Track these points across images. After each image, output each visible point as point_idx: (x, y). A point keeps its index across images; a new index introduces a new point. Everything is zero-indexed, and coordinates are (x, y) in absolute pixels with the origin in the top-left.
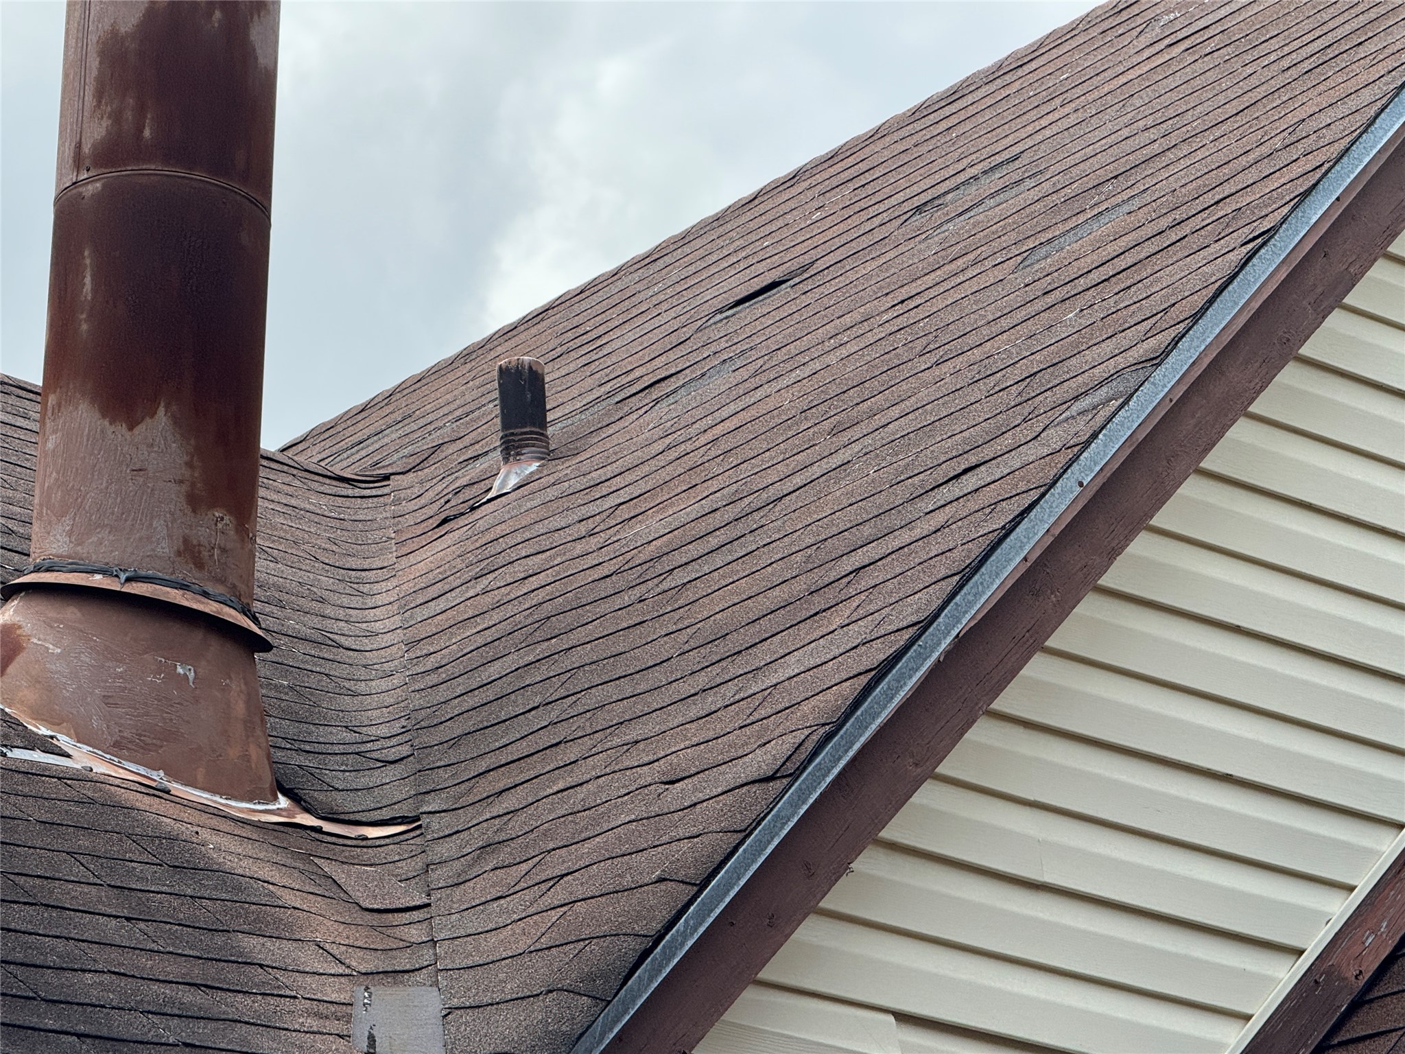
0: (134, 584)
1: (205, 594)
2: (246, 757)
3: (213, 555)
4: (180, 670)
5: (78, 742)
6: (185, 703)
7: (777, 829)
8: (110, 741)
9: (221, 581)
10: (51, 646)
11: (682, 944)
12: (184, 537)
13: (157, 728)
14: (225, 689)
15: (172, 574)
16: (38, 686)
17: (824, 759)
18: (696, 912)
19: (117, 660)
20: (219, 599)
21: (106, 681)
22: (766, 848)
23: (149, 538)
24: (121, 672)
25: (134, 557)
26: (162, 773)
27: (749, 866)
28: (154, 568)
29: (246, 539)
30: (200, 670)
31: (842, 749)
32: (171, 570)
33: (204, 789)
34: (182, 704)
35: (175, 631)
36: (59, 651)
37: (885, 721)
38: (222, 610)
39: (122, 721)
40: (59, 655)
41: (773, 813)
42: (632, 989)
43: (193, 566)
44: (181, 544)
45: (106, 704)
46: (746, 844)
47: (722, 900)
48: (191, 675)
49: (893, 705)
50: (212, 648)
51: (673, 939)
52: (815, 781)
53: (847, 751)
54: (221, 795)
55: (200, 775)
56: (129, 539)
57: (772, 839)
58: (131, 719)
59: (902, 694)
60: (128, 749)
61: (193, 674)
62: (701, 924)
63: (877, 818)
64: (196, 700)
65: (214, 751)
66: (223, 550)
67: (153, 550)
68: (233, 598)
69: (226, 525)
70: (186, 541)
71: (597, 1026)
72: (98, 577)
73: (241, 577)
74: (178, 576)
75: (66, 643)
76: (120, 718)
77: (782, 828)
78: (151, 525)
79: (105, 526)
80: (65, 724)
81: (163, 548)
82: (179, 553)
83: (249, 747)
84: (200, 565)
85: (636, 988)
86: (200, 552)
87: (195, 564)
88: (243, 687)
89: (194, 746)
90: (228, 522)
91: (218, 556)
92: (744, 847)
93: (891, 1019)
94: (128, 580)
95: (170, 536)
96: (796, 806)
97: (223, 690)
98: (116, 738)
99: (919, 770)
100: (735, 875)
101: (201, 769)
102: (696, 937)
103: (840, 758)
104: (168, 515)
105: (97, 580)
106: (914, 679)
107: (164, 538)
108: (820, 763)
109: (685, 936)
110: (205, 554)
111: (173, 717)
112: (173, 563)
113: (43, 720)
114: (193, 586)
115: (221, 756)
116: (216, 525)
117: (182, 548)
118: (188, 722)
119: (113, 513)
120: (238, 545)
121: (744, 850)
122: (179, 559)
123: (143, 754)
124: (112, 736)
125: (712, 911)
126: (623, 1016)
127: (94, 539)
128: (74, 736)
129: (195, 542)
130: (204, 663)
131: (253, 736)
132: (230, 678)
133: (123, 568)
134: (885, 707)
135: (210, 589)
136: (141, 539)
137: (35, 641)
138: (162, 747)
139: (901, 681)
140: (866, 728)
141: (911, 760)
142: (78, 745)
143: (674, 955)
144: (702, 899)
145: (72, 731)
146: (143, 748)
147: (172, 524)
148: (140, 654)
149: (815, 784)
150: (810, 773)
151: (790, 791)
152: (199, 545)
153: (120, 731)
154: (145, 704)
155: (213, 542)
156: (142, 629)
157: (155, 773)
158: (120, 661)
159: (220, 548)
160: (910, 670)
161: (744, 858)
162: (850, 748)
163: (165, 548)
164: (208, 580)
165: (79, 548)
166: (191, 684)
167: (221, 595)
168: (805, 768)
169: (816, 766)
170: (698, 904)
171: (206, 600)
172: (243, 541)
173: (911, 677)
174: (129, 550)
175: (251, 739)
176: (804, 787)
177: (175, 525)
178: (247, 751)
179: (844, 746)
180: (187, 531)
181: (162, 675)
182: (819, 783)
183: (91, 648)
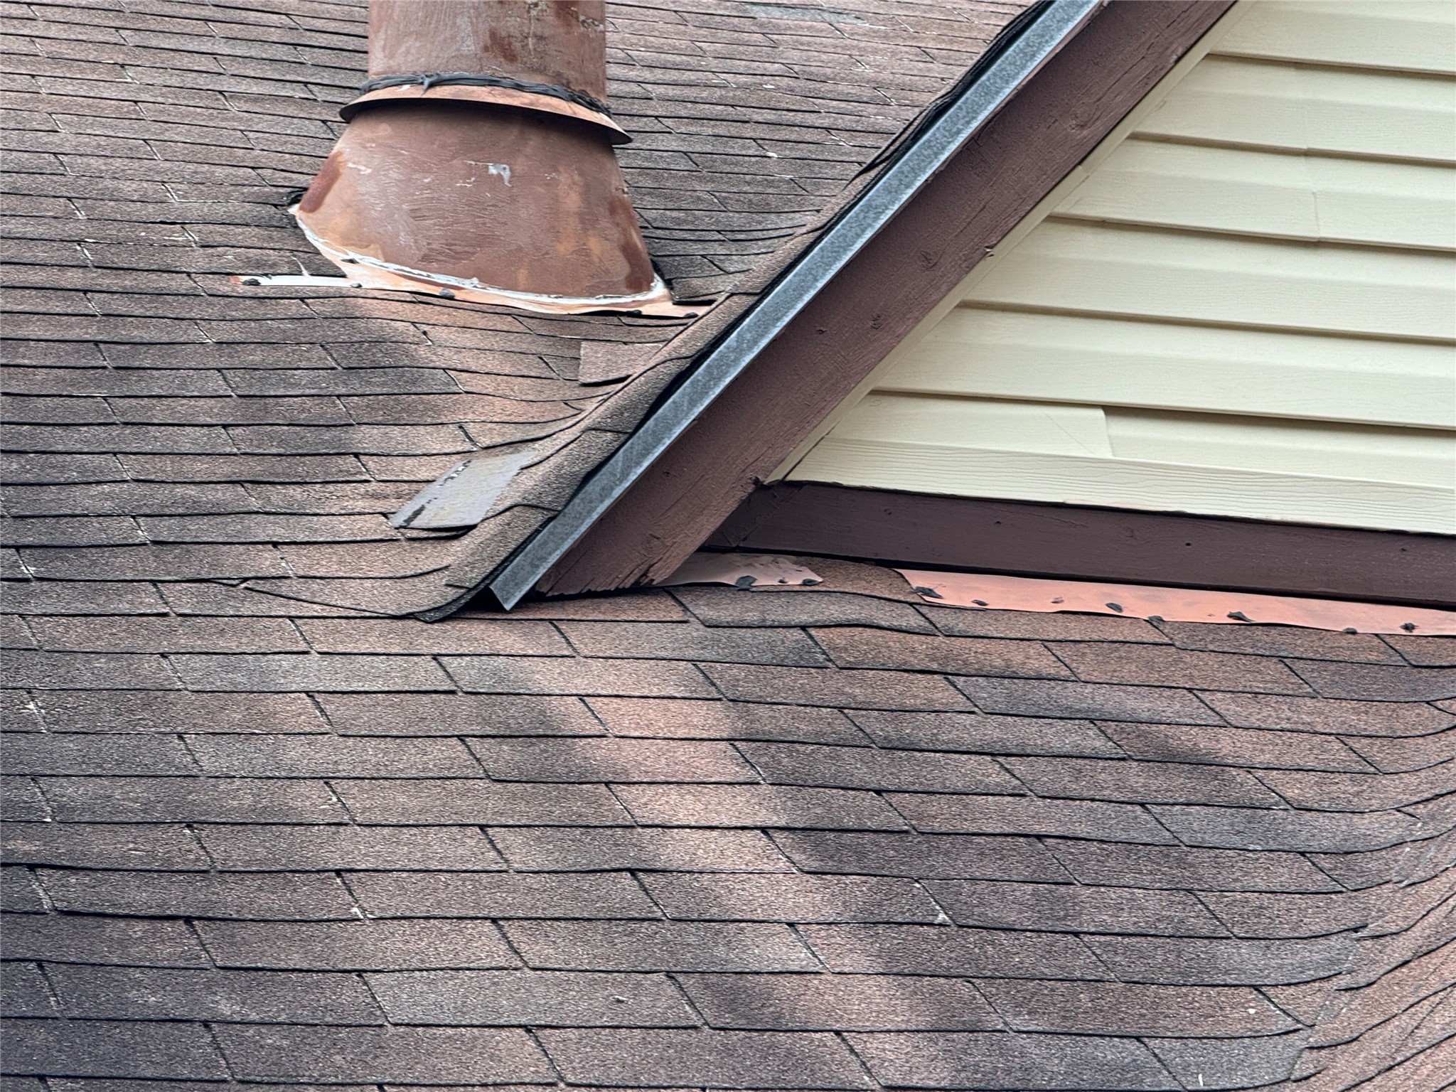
0: (438, 89)
1: (519, 87)
2: (584, 252)
3: (527, 45)
4: (493, 170)
5: (386, 261)
6: (500, 204)
7: (869, 221)
8: (419, 254)
9: (540, 70)
10: (363, 168)
11: (736, 360)
12: (490, 31)
13: (469, 234)
14: (554, 182)
15: (479, 71)
16: (349, 210)
17: (934, 134)
18: (755, 324)
19: (424, 171)
20: (538, 89)
21: (414, 194)
22: (854, 243)
23: (453, 38)
24: (429, 183)
25: (439, 61)
26: (475, 280)
27: (830, 265)
28: (460, 69)
29: (574, 22)
30: (517, 167)
31: (962, 121)
32: (478, 67)
33: (525, 291)
34: (496, 206)
35: (485, 132)
36: (369, 171)
37: (1024, 83)
38: (538, 100)
39: (430, 233)
40: (370, 176)
41: (861, 203)
42: (665, 417)
43: (502, 60)
44: (487, 38)
45: (414, 218)
46: (823, 242)
47: (792, 307)
48: (506, 174)
49: (1035, 63)
50: (531, 143)
51: (722, 356)
52: (923, 161)
53: (968, 123)
54: (549, 294)
55: (522, 275)
56: (433, 43)
57: (863, 231)
58: (439, 230)
59: (1048, 49)
60: (438, 261)
61: (508, 172)
62: (762, 336)
63: (1025, 192)
64: (513, 199)
65: (538, 249)
66: (540, 38)
67: (458, 50)
68: (557, 87)
69: (542, 11)
70: (493, 35)
71: (617, 461)
72: (406, 87)
73: (569, 63)
74: (487, 73)
75: (376, 162)
76: (428, 230)
77: (876, 219)
78: (454, 23)
79: (411, 33)
80: (372, 246)
81: (468, 46)
82: (486, 49)
83: (588, 240)
84: (510, 57)
85: (670, 415)
86: (510, 44)
87: (505, 57)
88: (576, 178)
89: (513, 247)
90: (545, 8)
91: (533, 45)
92: (821, 245)
93: (1101, 413)
94: (432, 85)
95: (476, 33)
96: (896, 192)
97: (547, 184)
98: (425, 251)
99: (1085, 132)
100: (810, 277)
101: (522, 271)
102: (756, 351)
103: (959, 132)
104: (472, 11)
105: (406, 92)
106: (1066, 31)
107: (469, 36)
108: (929, 141)
109: (739, 351)
110: (517, 45)
111: (487, 221)
112: (480, 59)
113: (352, 245)
114: (504, 80)
115: (547, 254)
116: (529, 12)
117: (489, 42)
118: (505, 224)
119: (417, 19)
120: (561, 30)
121: (821, 248)
122: (486, 54)
123: (454, 264)
124: (418, 249)
125: (778, 320)
126: (655, 447)
127: (403, 49)
128: (381, 257)
129: (504, 34)
130: (521, 159)
131: (594, 228)
132: (556, 171)
133: (428, 74)
134: (1023, 67)
135: (524, 80)
136: (445, 40)
137: (351, 165)
138: (474, 253)
139: (1044, 37)
140: (997, 93)
141: (1074, 122)
142: (385, 264)
143: (725, 374)
144: (762, 310)
145: (380, 252)
146: (453, 257)
147: (477, 19)
148: (448, 161)
149: (923, 164)
150: (914, 153)
151: (887, 176)
152: (509, 36)
153: (429, 244)
154: (455, 211)
155: (526, 31)
156: (448, 135)
157: (467, 281)
158: (428, 171)
159: (535, 36)
160: (1058, 21)
161: (822, 257)
162: (974, 118)
163: (470, 46)
164: (523, 71)
165: (391, 62)
166: (507, 183)
167: (538, 85)
168: (908, 148)
169: (924, 143)
170: (757, 315)
171: (520, 93)
172: (569, 25)
173: (1060, 29)
174: (434, 54)
175: (591, 232)
176: (906, 169)
177: (480, 20)
178: (584, 244)
179: (964, 117)
180: (493, 24)
181: (473, 179)
182: (931, 162)
183: (399, 163)
